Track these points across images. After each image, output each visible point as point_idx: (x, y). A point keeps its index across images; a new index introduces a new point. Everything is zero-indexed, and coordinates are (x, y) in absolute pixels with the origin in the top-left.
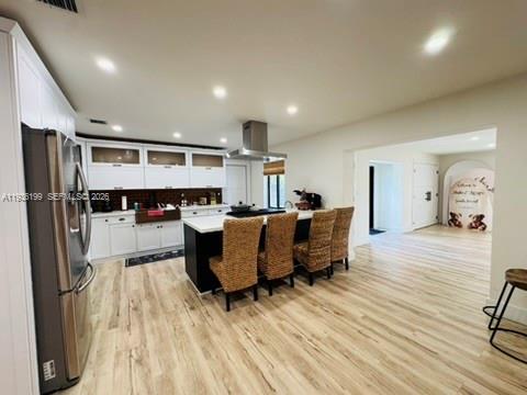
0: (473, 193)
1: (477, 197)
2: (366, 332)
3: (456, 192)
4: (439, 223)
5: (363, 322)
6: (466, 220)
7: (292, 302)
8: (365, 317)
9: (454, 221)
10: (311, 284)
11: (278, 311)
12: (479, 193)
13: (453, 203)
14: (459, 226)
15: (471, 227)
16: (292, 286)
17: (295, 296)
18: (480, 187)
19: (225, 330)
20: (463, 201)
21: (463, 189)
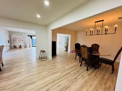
0: (19, 41)
1: (19, 42)
2: (29, 71)
3: (15, 41)
4: (11, 48)
5: (25, 70)
6: (18, 47)
8: (25, 69)
9: (15, 47)
12: (20, 41)
13: (14, 43)
14: (17, 48)
15: (19, 48)
18: (20, 40)
20: (17, 42)
21: (17, 40)
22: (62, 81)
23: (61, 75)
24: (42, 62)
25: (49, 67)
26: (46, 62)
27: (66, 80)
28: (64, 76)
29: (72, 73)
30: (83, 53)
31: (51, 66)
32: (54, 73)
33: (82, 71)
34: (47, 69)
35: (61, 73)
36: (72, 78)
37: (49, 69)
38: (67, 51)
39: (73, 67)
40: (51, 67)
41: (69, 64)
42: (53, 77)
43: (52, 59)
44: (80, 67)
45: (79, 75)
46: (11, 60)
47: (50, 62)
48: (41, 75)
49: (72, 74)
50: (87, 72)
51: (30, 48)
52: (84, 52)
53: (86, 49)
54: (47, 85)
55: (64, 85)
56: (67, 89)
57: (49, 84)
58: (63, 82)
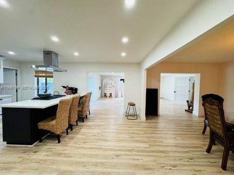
1: (110, 88)
3: (106, 87)
4: (101, 97)
6: (108, 95)
7: (82, 129)
9: (105, 96)
10: (83, 122)
11: (80, 133)
14: (106, 97)
15: (109, 97)
16: (77, 125)
17: (81, 127)
19: (66, 148)
20: (107, 89)
21: (108, 86)
22: (144, 156)
23: (147, 148)
24: (128, 121)
25: (134, 130)
26: (134, 122)
27: (153, 158)
28: (153, 152)
29: (172, 154)
30: (210, 118)
31: (137, 130)
32: (137, 141)
33: (205, 163)
34: (130, 132)
35: (149, 145)
36: (166, 162)
37: (133, 133)
38: (192, 113)
39: (183, 147)
40: (137, 132)
41: (177, 138)
42: (133, 145)
43: (146, 120)
44: (206, 153)
45: (189, 165)
46: (97, 110)
47: (140, 124)
48: (118, 136)
49: (170, 156)
50: (220, 172)
51: (121, 98)
52: (212, 117)
53: (215, 109)
54: (120, 150)
55: (143, 163)
56: (145, 169)
57: (124, 150)
58: (145, 159)
